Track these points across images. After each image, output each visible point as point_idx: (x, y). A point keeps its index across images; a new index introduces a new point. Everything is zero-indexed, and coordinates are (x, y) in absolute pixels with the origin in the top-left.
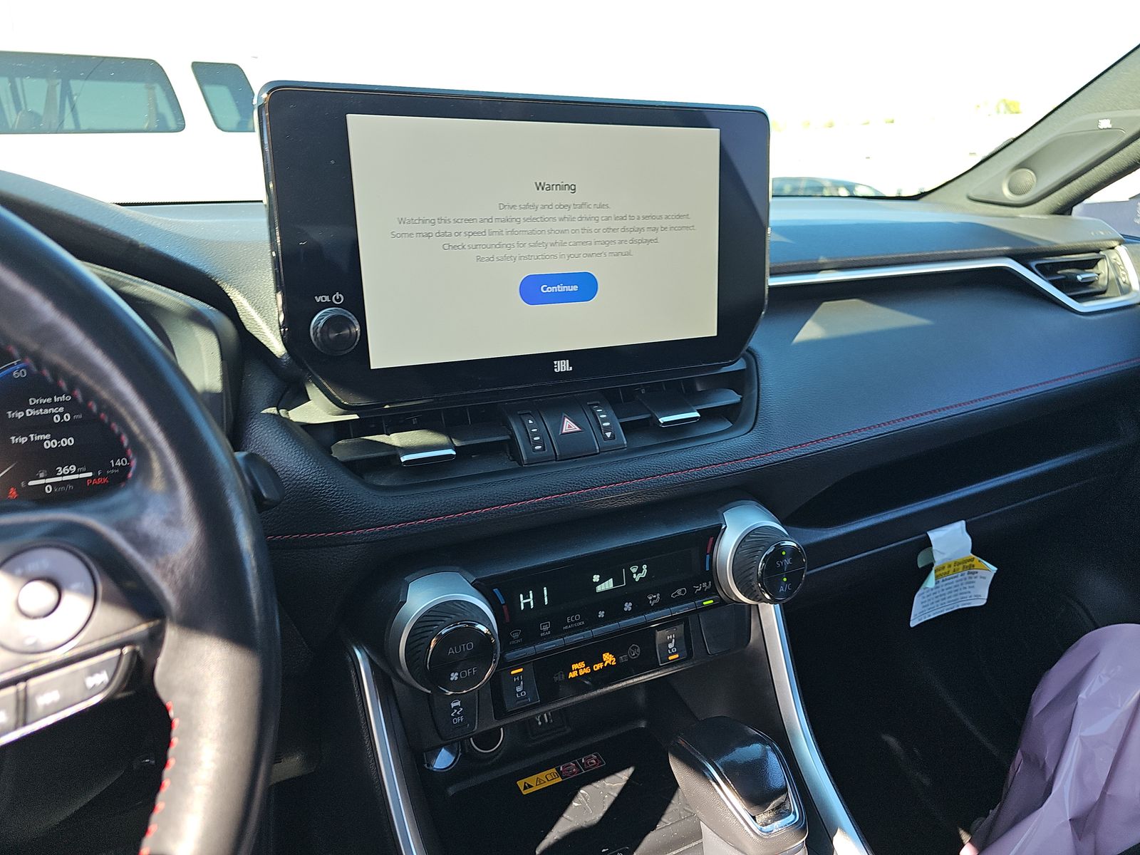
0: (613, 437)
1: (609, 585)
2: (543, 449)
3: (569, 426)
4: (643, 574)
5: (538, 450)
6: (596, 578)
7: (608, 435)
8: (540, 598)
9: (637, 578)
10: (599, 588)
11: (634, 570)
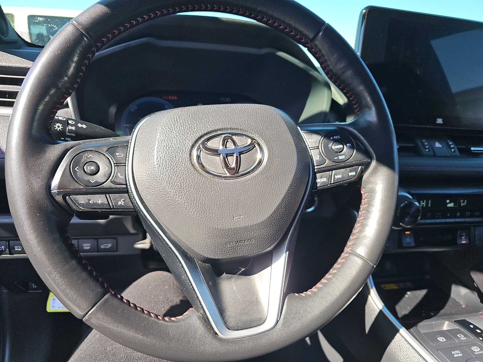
0: (454, 151)
1: (451, 205)
2: (429, 151)
3: (438, 145)
4: (465, 204)
5: (427, 152)
6: (448, 201)
7: (453, 150)
8: (427, 204)
9: (462, 205)
10: (449, 205)
11: (462, 201)
